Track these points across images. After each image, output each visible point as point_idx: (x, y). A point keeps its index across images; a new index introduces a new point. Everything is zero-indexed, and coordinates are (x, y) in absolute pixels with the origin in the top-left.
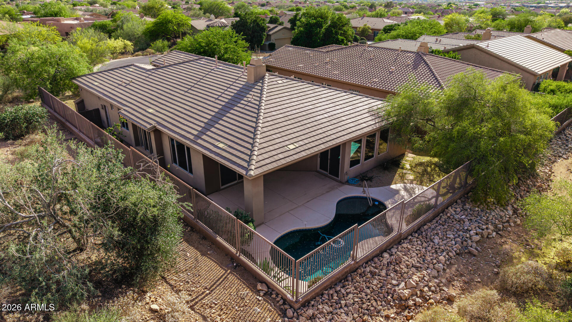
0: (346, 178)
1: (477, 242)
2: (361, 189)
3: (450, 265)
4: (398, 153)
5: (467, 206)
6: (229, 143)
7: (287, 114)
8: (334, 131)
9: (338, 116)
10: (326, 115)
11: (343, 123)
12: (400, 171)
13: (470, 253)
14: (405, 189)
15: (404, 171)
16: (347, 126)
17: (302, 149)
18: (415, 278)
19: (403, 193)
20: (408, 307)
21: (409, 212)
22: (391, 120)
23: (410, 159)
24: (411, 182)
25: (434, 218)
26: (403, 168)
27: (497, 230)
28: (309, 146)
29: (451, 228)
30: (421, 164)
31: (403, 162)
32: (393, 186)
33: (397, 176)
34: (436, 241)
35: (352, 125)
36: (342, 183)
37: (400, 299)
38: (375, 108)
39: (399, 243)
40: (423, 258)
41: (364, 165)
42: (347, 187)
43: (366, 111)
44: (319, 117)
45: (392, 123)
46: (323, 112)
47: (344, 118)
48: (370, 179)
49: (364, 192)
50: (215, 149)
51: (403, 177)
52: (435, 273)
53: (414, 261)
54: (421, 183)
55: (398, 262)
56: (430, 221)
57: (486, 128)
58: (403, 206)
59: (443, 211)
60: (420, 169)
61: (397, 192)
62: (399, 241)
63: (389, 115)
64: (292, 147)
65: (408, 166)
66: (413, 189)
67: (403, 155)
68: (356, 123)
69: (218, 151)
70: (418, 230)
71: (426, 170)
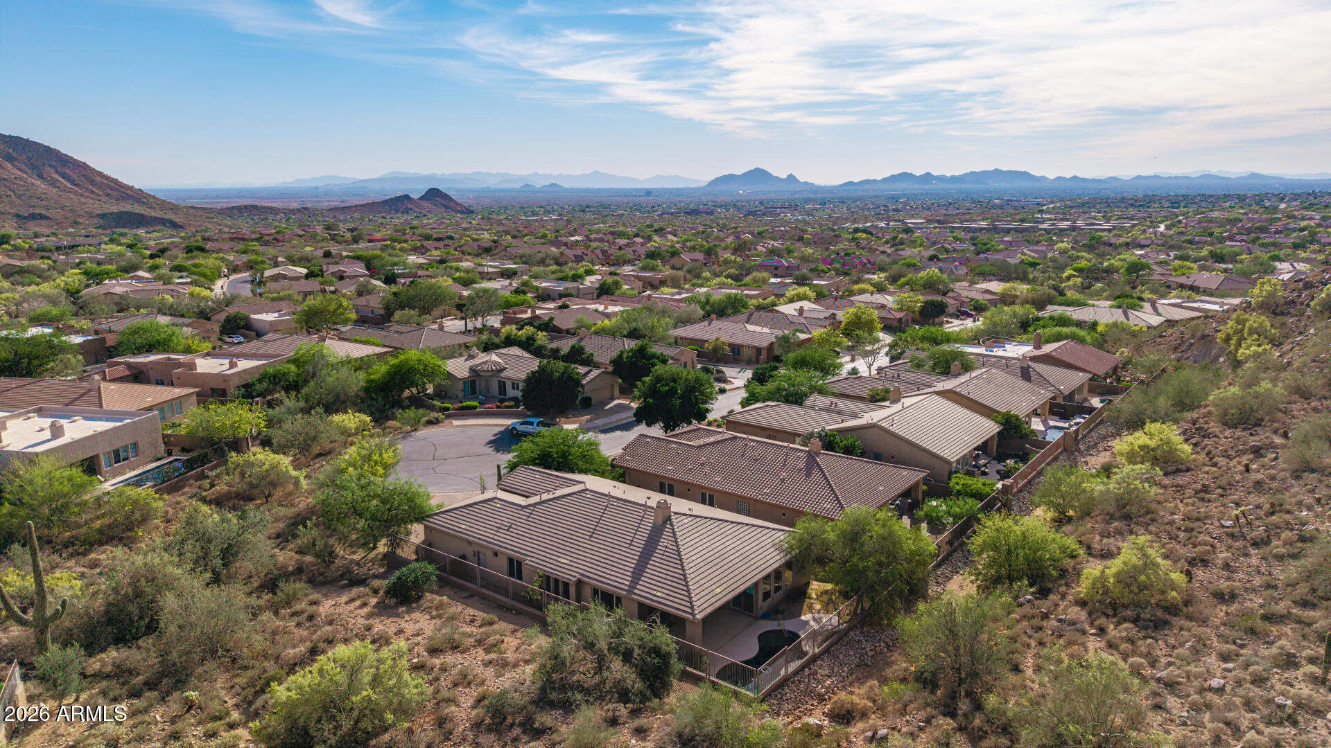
0: (761, 613)
1: (872, 657)
2: (776, 623)
3: (851, 674)
4: (804, 581)
5: (865, 629)
6: (666, 592)
7: (704, 557)
8: (748, 571)
9: (747, 554)
10: (737, 555)
11: (753, 561)
12: (807, 601)
13: (866, 665)
14: (814, 619)
15: (812, 601)
16: (757, 565)
17: (727, 591)
18: (828, 682)
19: (812, 623)
20: (825, 700)
21: (820, 639)
22: (793, 552)
23: (815, 587)
24: (819, 612)
25: (839, 641)
26: (810, 598)
27: (887, 646)
28: (732, 588)
29: (852, 648)
30: (826, 592)
31: (809, 591)
32: (803, 618)
33: (805, 607)
34: (841, 657)
35: (761, 562)
36: (757, 618)
37: (819, 695)
38: (777, 541)
39: (815, 661)
40: (832, 669)
41: (776, 597)
42: (763, 622)
43: (770, 545)
44: (732, 558)
45: (796, 555)
46: (733, 551)
47: (753, 556)
48: (782, 612)
49: (779, 625)
50: (655, 598)
51: (811, 608)
52: (841, 679)
53: (826, 672)
54: (827, 612)
55: (816, 673)
56: (836, 643)
57: (870, 562)
58: (814, 635)
59: (845, 635)
60: (825, 598)
61: (807, 622)
62: (814, 659)
63: (791, 547)
64: (718, 590)
65: (814, 596)
66: (821, 618)
67: (808, 584)
68: (764, 560)
69: (659, 600)
70: (827, 651)
71: (831, 599)
